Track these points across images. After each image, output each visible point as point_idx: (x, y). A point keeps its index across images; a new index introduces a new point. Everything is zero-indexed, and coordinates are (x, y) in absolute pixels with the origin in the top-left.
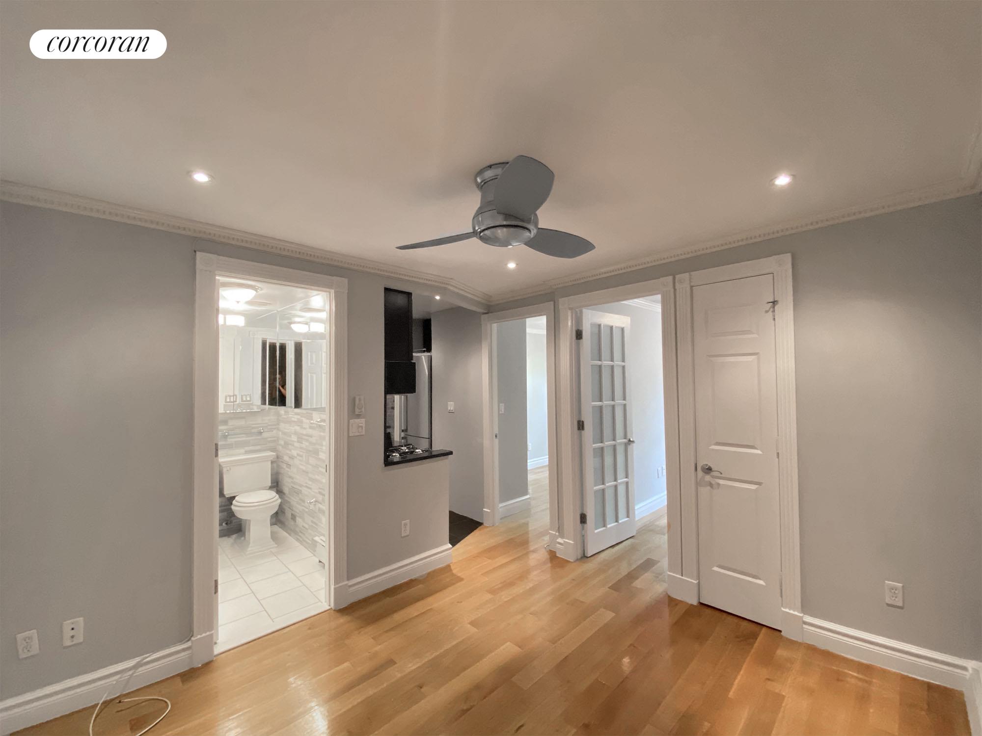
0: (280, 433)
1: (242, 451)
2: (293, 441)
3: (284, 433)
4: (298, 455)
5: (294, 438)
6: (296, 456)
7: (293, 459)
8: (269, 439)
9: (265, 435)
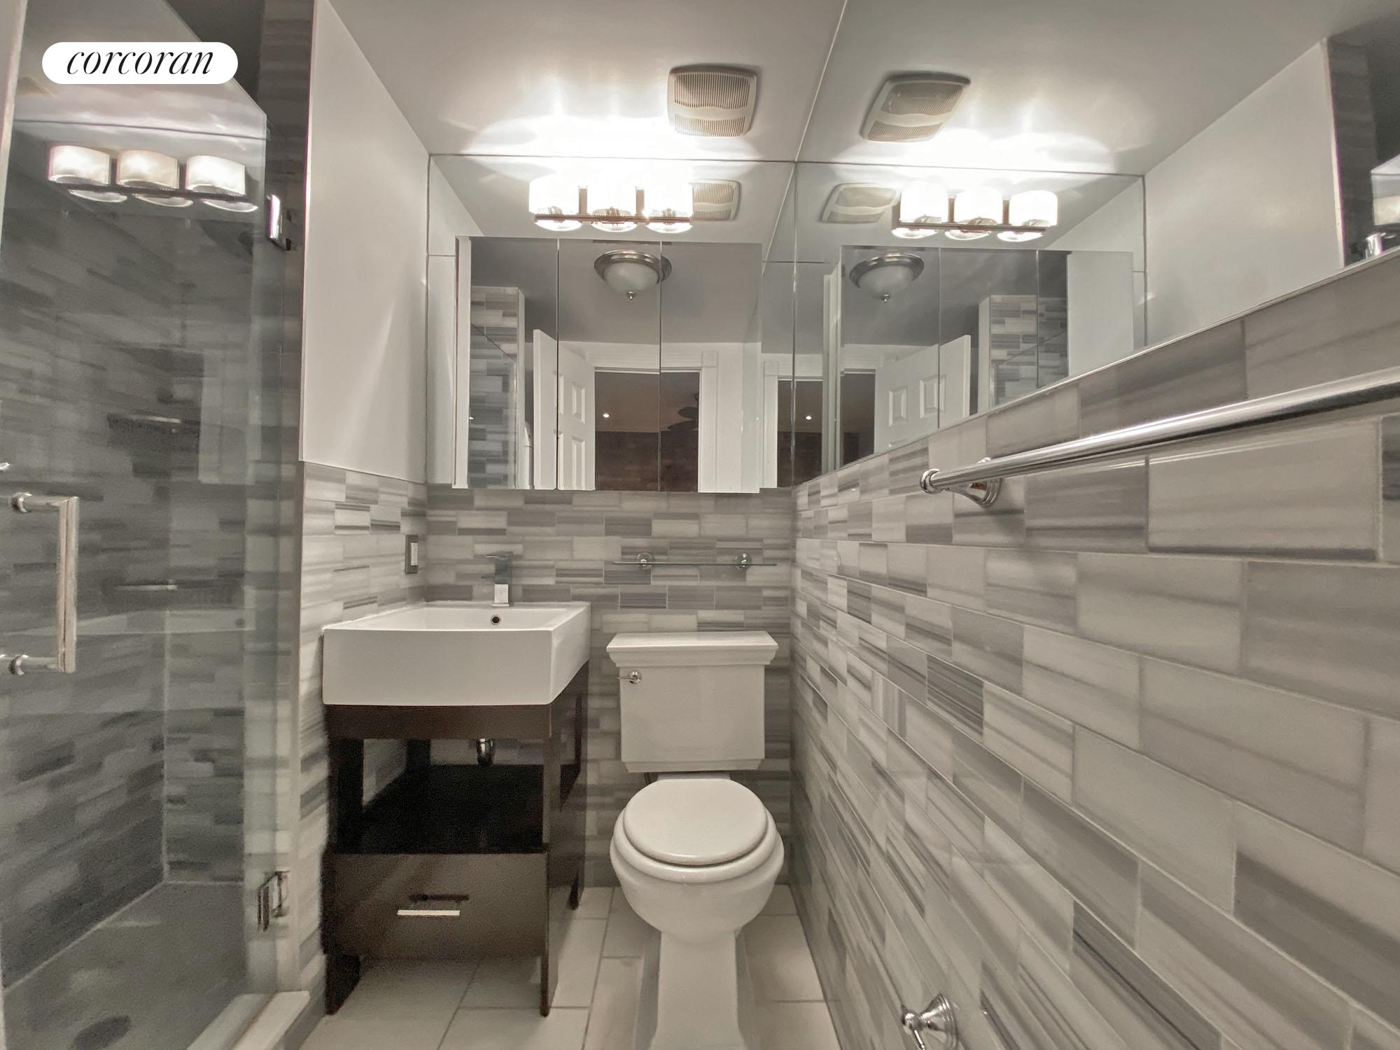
0: (798, 573)
1: (689, 620)
2: (835, 609)
3: (807, 575)
4: (851, 671)
5: (837, 595)
6: (844, 672)
7: (835, 682)
8: (766, 593)
9: (757, 576)
